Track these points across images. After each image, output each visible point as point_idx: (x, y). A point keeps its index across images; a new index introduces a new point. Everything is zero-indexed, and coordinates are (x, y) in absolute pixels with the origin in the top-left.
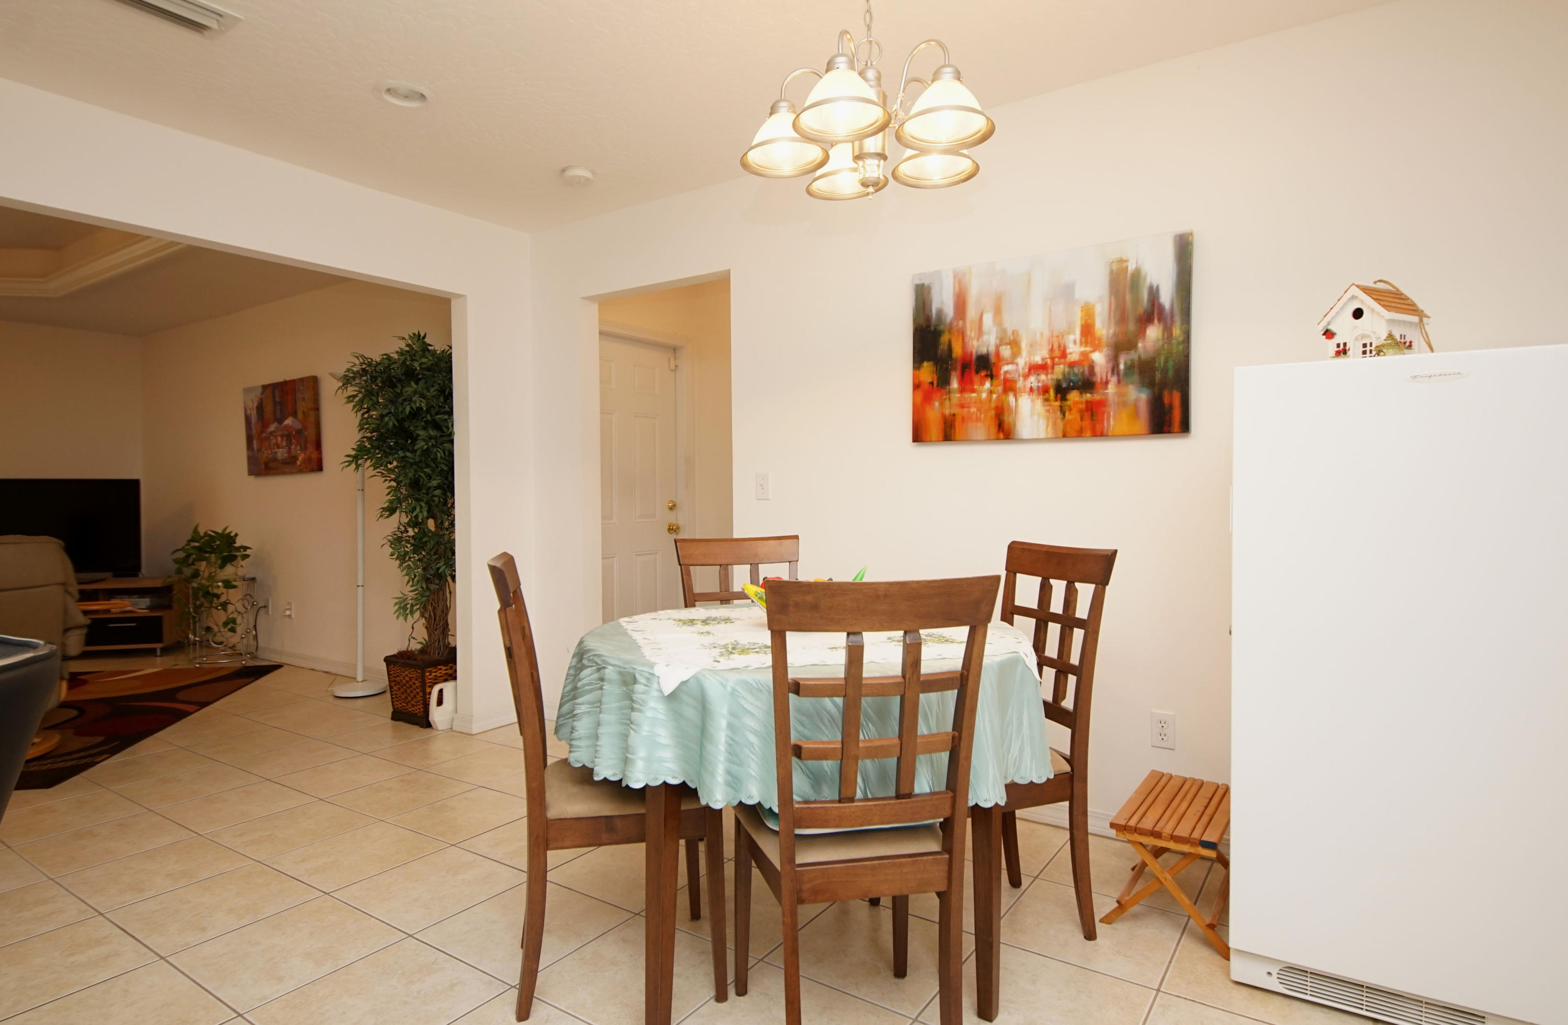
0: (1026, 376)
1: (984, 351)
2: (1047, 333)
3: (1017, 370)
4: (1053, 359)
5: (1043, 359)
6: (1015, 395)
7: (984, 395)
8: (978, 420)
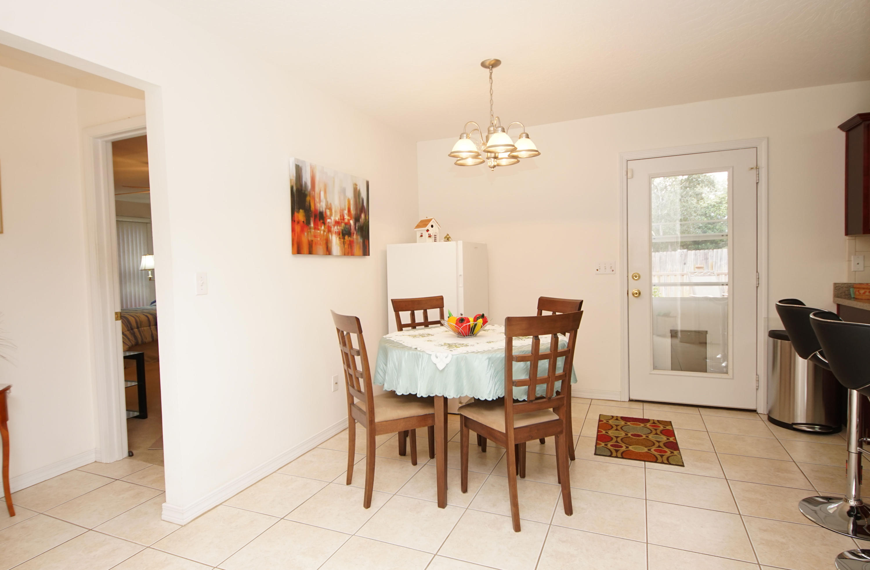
0: (334, 226)
1: (321, 210)
2: (339, 208)
3: (331, 222)
4: (341, 220)
5: (339, 219)
6: (331, 234)
7: (322, 232)
8: (320, 244)
